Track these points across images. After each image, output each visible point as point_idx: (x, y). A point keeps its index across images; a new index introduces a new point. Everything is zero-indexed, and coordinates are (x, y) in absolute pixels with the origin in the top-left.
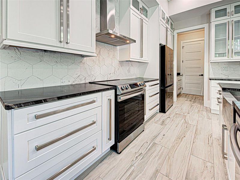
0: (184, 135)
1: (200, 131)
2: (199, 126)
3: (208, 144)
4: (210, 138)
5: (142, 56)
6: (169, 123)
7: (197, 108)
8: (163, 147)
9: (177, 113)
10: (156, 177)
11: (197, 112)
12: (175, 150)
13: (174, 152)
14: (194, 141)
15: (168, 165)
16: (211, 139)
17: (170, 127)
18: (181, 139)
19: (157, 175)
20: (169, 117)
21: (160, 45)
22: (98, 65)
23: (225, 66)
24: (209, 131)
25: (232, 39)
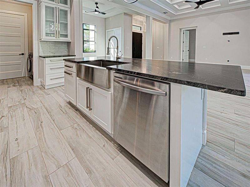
0: (40, 121)
1: (50, 108)
2: (45, 105)
3: (64, 113)
4: (61, 108)
6: (9, 123)
7: (29, 91)
8: (29, 151)
9: (9, 106)
10: (51, 183)
11: (33, 94)
12: (44, 141)
13: (45, 144)
14: (53, 119)
15: (51, 159)
16: (63, 108)
17: (16, 126)
18: (40, 127)
19: (49, 180)
20: (3, 116)
23: (52, 45)
24: (56, 104)
25: (59, 23)
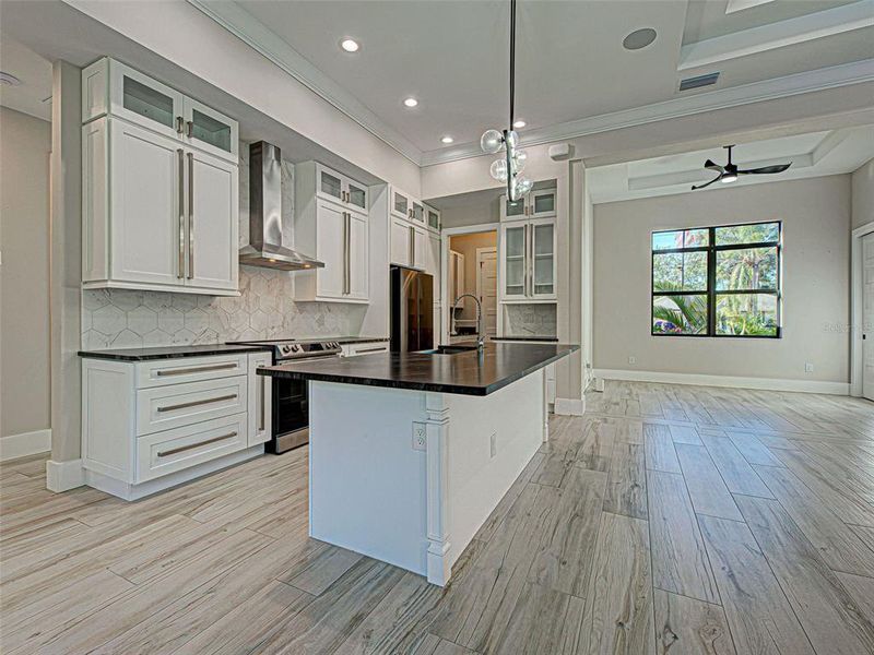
5: (347, 291)
21: (392, 266)
22: (244, 310)
23: (528, 312)
